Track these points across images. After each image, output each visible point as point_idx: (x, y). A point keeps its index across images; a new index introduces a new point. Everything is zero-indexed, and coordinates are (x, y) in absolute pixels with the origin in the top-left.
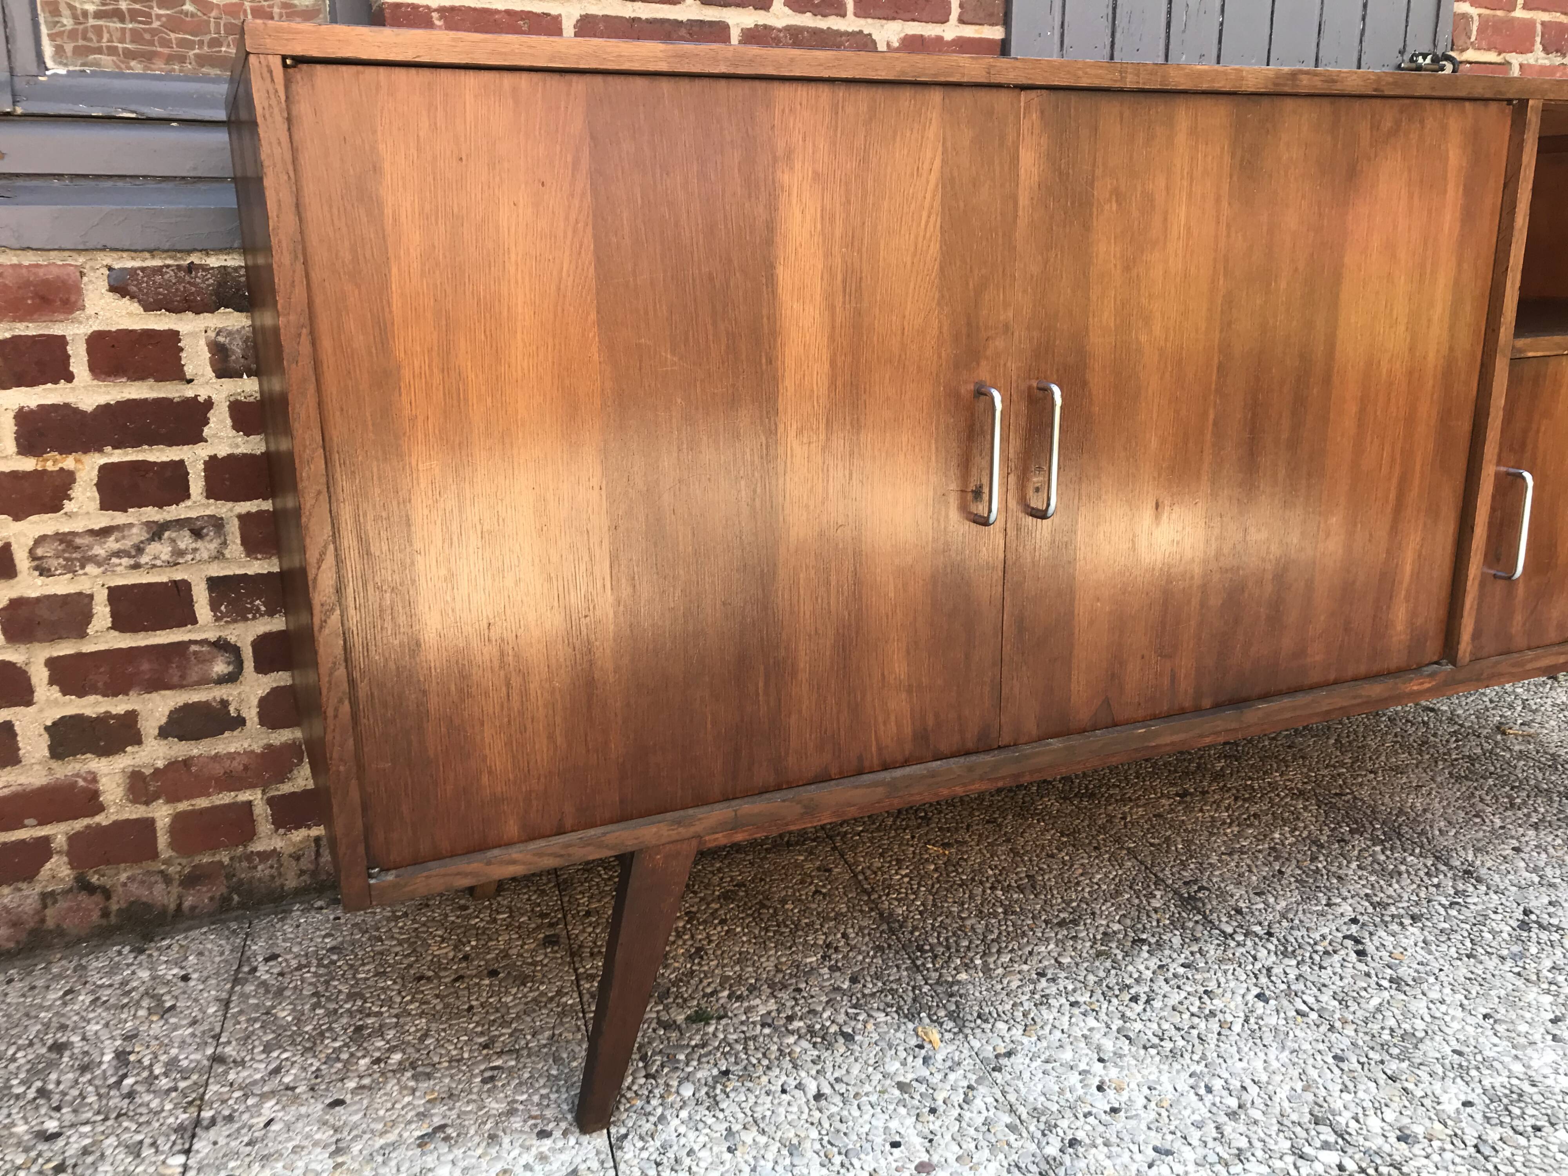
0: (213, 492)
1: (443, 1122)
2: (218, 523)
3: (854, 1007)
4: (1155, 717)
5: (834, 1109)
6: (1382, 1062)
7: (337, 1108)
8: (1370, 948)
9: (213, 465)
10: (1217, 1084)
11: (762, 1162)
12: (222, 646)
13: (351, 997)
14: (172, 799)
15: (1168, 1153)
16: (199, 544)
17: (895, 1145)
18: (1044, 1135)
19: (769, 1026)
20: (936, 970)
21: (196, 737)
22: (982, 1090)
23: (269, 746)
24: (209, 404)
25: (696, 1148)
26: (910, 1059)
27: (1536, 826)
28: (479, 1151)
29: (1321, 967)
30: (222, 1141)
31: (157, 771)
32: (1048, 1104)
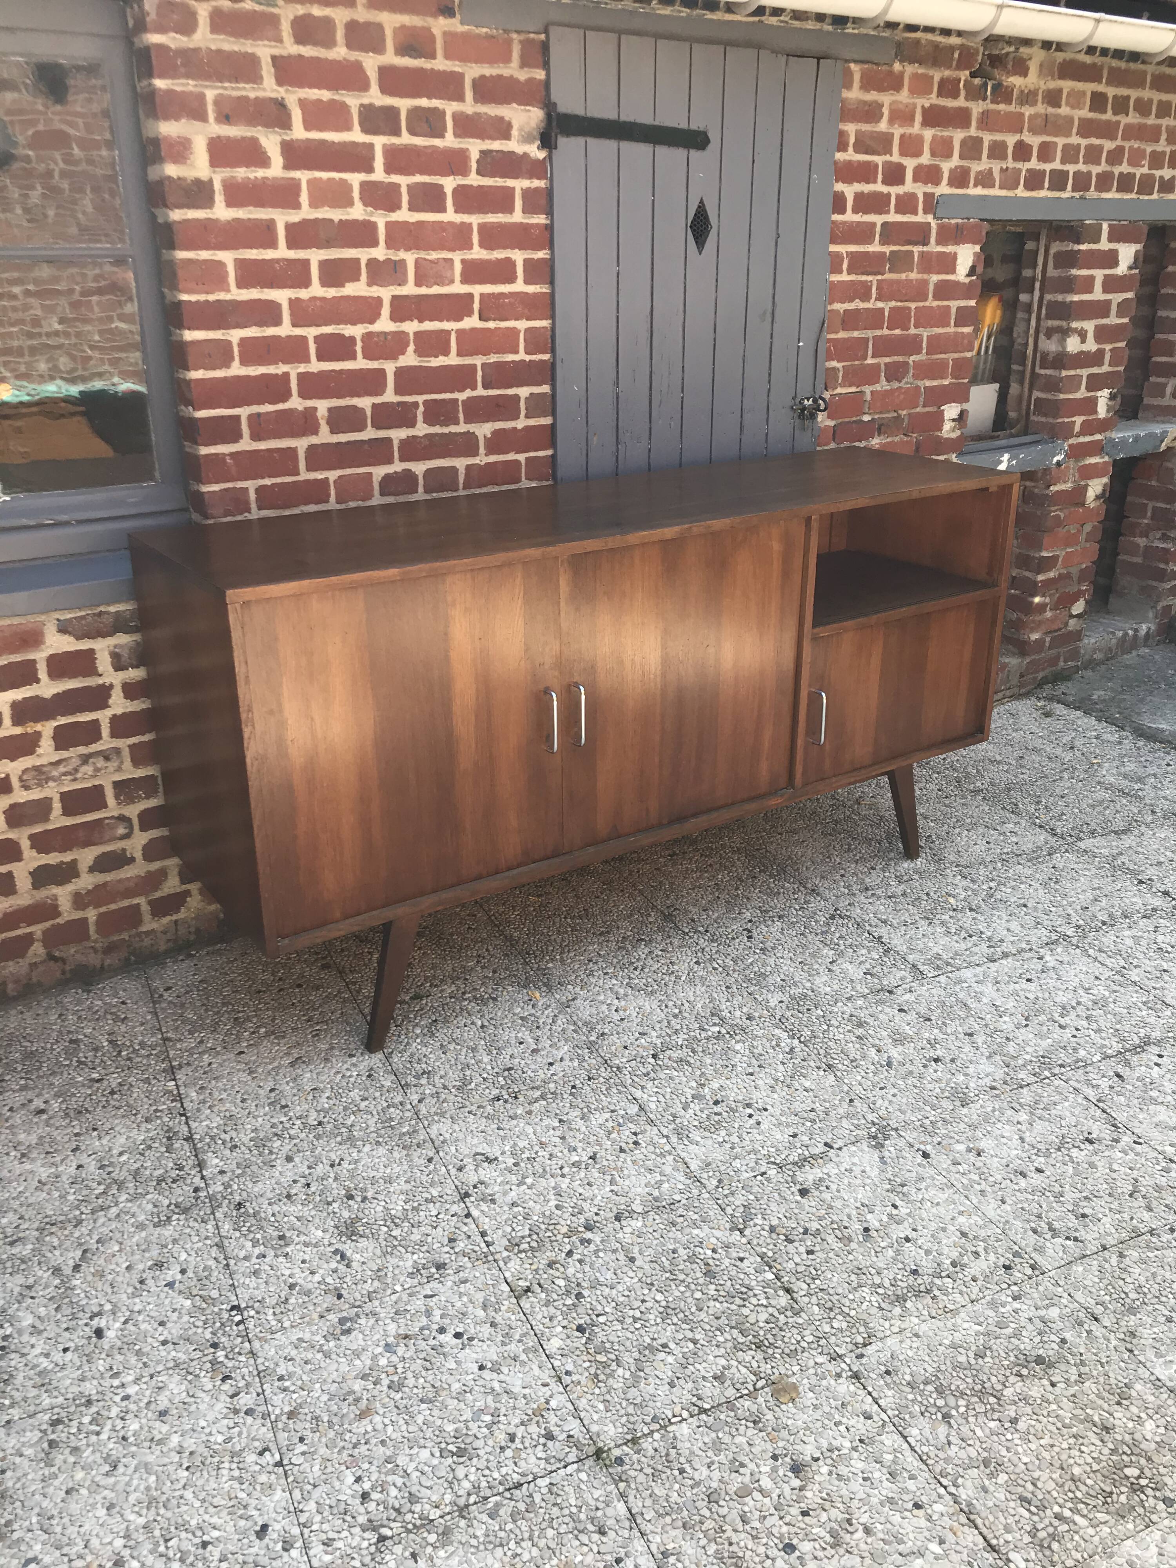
0: (114, 735)
1: (299, 1056)
2: (117, 751)
3: (496, 985)
4: (639, 831)
5: (491, 1031)
6: (747, 987)
7: (242, 1055)
8: (755, 934)
9: (114, 719)
11: (460, 1056)
12: (122, 819)
13: (224, 1004)
14: (96, 907)
15: (645, 1034)
16: (108, 764)
17: (521, 1043)
18: (589, 1033)
19: (454, 998)
20: (536, 963)
21: (108, 871)
22: (561, 1016)
23: (148, 872)
24: (111, 686)
25: (427, 1054)
26: (526, 1006)
27: (857, 862)
28: (322, 1066)
29: (729, 946)
30: (190, 1073)
31: (89, 892)
32: (592, 1020)
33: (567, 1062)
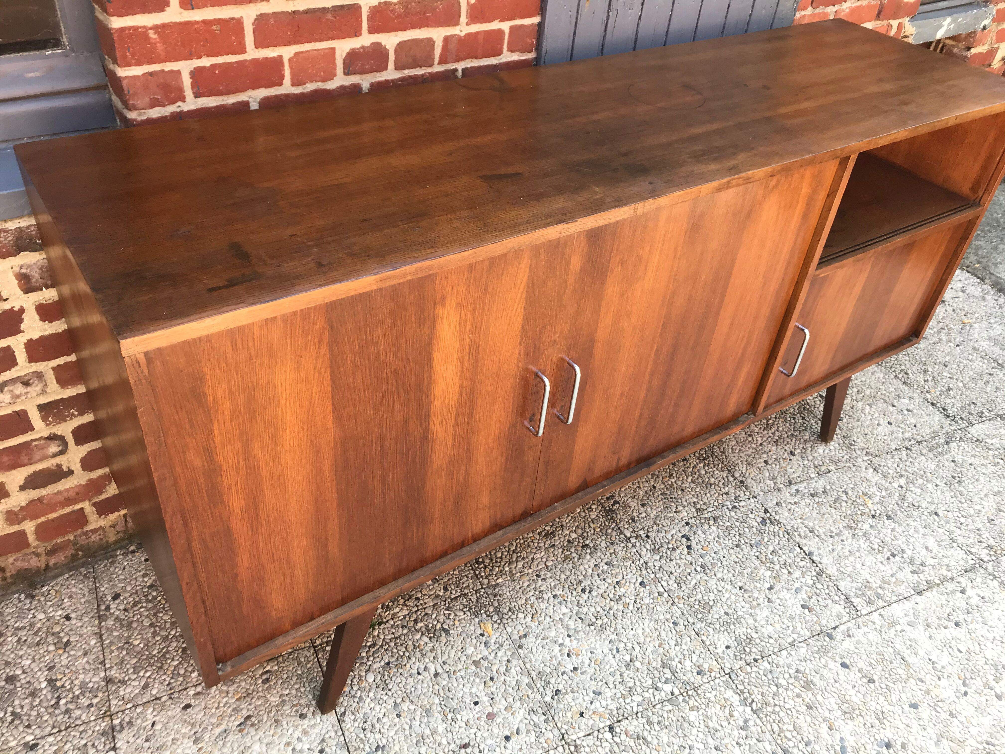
0: (32, 358)
1: (248, 714)
2: (39, 376)
3: (447, 609)
5: (445, 683)
6: (694, 624)
7: (188, 710)
8: (694, 544)
9: (31, 346)
10: (622, 646)
11: (414, 722)
12: (52, 438)
14: (34, 518)
15: (600, 694)
16: (29, 389)
17: (476, 703)
18: (544, 689)
19: (406, 627)
20: (486, 577)
21: (44, 486)
22: (514, 662)
23: (90, 480)
24: (22, 310)
25: (381, 717)
26: (478, 644)
27: (777, 443)
28: (272, 732)
29: (671, 560)
30: (132, 740)
31: (22, 508)
32: (545, 668)
33: (523, 735)
